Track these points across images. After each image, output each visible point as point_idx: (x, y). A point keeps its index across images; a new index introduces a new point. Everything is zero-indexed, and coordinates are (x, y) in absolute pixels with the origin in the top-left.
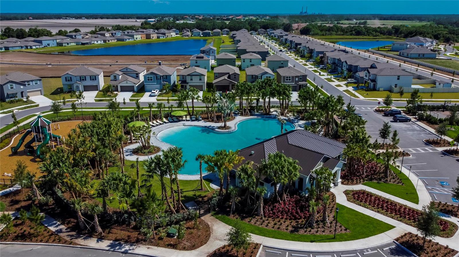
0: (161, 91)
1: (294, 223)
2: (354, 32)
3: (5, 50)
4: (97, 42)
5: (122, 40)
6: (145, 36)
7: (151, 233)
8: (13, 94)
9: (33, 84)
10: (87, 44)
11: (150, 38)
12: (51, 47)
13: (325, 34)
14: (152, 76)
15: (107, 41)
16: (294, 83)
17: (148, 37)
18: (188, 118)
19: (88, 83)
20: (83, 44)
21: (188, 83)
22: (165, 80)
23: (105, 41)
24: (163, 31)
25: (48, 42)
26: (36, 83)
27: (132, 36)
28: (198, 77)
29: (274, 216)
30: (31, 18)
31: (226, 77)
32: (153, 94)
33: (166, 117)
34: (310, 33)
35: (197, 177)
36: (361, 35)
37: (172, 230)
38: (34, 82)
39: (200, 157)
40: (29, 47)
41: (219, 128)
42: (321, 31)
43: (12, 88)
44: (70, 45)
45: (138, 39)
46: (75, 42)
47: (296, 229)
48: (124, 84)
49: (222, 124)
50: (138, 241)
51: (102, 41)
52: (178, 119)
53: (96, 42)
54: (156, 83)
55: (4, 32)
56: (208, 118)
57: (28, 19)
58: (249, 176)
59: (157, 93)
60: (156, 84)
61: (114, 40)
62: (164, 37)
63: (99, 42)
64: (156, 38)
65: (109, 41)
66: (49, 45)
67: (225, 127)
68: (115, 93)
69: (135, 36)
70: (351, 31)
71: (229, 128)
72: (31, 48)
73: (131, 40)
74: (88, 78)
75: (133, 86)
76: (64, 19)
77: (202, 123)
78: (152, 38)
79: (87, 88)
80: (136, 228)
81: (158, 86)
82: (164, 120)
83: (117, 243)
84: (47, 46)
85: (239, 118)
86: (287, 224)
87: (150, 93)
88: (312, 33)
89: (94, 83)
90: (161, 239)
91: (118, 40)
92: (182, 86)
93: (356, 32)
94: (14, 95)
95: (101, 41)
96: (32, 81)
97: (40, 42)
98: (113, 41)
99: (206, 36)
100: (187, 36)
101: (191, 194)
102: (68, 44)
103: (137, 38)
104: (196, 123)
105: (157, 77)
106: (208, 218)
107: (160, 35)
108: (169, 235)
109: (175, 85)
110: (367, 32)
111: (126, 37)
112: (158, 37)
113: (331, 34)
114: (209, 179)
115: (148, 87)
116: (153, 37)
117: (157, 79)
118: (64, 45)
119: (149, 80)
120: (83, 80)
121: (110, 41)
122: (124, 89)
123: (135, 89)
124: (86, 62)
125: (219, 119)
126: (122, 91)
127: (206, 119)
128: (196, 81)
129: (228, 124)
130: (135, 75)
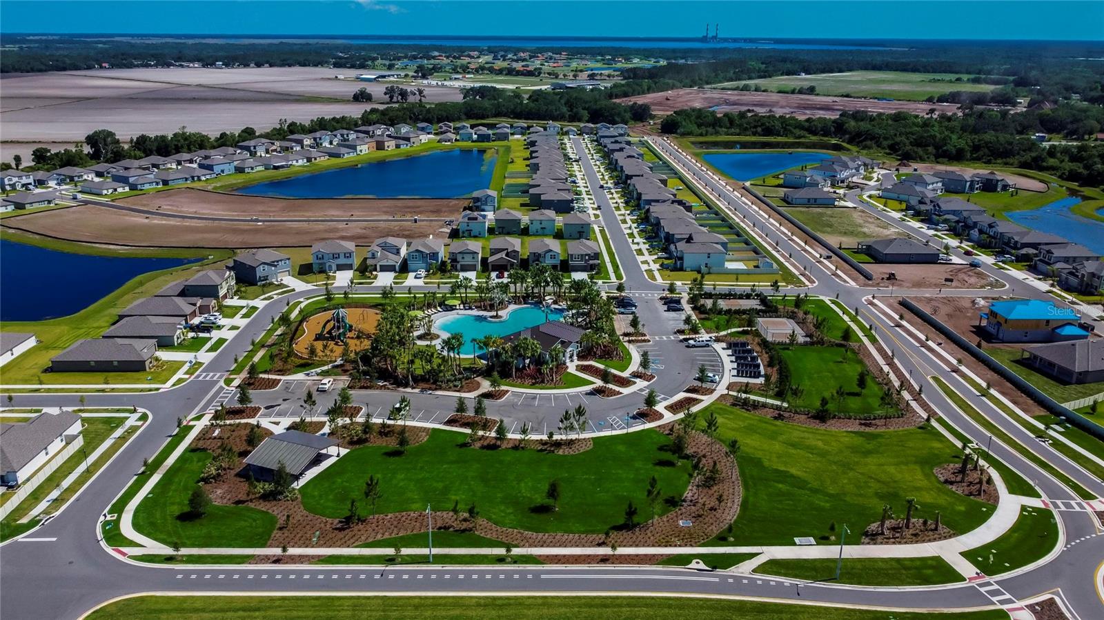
0: (428, 271)
1: (534, 381)
2: (759, 129)
3: (163, 185)
4: (297, 162)
5: (337, 156)
6: (373, 142)
7: (444, 385)
8: (264, 276)
9: (282, 264)
10: (282, 167)
11: (383, 149)
12: (227, 175)
13: (704, 132)
14: (414, 253)
15: (312, 158)
16: (583, 262)
17: (380, 146)
18: (462, 307)
19: (342, 261)
20: (276, 168)
21: (459, 261)
22: (432, 257)
23: (309, 160)
24: (405, 129)
25: (222, 167)
26: (285, 263)
27: (354, 148)
28: (471, 256)
29: (521, 377)
30: (106, 66)
31: (503, 255)
32: (418, 276)
33: (440, 306)
34: (679, 131)
35: (472, 356)
36: (773, 136)
37: (457, 383)
39: (474, 340)
40: (196, 178)
41: (491, 317)
42: (699, 126)
43: (263, 270)
44: (256, 171)
45: (363, 152)
46: (261, 164)
47: (533, 384)
48: (384, 263)
49: (494, 313)
50: (436, 389)
51: (305, 159)
52: (452, 308)
53: (294, 163)
54: (421, 262)
55: (136, 143)
56: (480, 307)
58: (507, 352)
59: (423, 273)
61: (323, 155)
62: (407, 145)
63: (301, 162)
64: (394, 148)
65: (315, 159)
66: (223, 171)
67: (496, 317)
68: (374, 273)
69: (359, 148)
70: (755, 127)
71: (501, 317)
72: (199, 179)
73: (351, 156)
74: (342, 256)
75: (394, 265)
77: (475, 312)
78: (386, 148)
79: (340, 268)
80: (434, 383)
81: (424, 265)
82: (439, 308)
83: (423, 390)
84: (220, 174)
85: (512, 307)
86: (529, 381)
87: (414, 274)
88: (681, 130)
89: (348, 261)
90: (450, 388)
91: (331, 156)
92: (452, 266)
93: (763, 130)
95: (301, 157)
96: (281, 260)
97: (210, 168)
98: (322, 158)
99: (483, 141)
100: (449, 141)
101: (468, 366)
102: (252, 169)
103: (361, 151)
104: (469, 312)
105: (423, 255)
106: (479, 379)
107: (402, 142)
108: (455, 386)
109: (443, 263)
110: (785, 129)
111: (343, 150)
112: (398, 146)
113: (717, 133)
114: (480, 357)
115: (411, 265)
116: (388, 147)
117: (423, 257)
118: (246, 170)
119: (413, 258)
120: (336, 257)
121: (318, 159)
122: (385, 269)
123: (397, 268)
124: (307, 214)
125: (492, 307)
126: (381, 271)
127: (478, 308)
128: (468, 260)
129: (500, 313)
130: (395, 251)
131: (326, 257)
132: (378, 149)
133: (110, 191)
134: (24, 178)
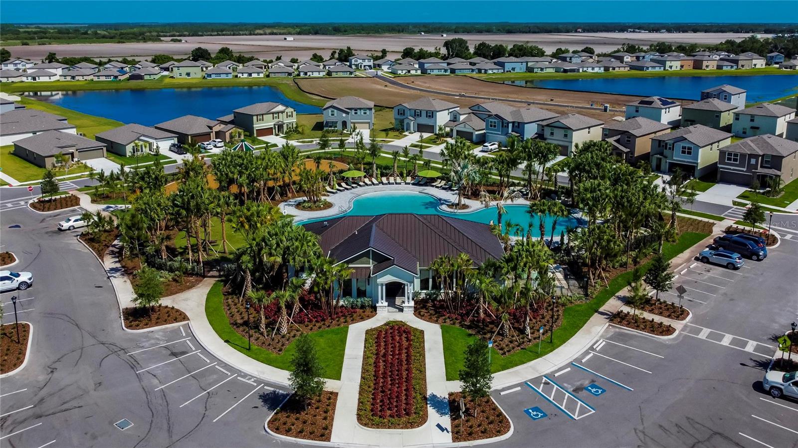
0: (501, 145)
3: (451, 73)
4: (593, 69)
5: (640, 69)
6: (691, 63)
8: (333, 122)
9: (361, 113)
10: (572, 71)
11: (701, 68)
12: (517, 73)
14: (496, 121)
15: (611, 69)
16: (745, 169)
17: (698, 64)
18: (442, 184)
19: (423, 120)
20: (565, 71)
21: (545, 139)
22: (516, 129)
23: (607, 69)
25: (513, 65)
26: (365, 113)
27: (663, 63)
28: (562, 132)
30: (580, 30)
38: (362, 111)
40: (483, 71)
43: (333, 115)
44: (545, 71)
45: (674, 69)
46: (553, 68)
51: (602, 69)
52: (427, 182)
53: (590, 70)
54: (500, 133)
57: (576, 32)
59: (492, 147)
60: (501, 135)
61: (625, 67)
62: (732, 67)
63: (596, 70)
64: (715, 68)
65: (614, 69)
66: (513, 69)
67: (458, 205)
68: (446, 139)
69: (668, 64)
72: (486, 72)
73: (657, 69)
74: (424, 114)
75: (472, 133)
76: (631, 32)
78: (704, 67)
79: (422, 128)
81: (504, 137)
84: (510, 71)
87: (482, 146)
89: (430, 122)
91: (632, 68)
94: (334, 124)
95: (600, 67)
96: (360, 109)
97: (502, 65)
98: (622, 69)
100: (791, 67)
102: (542, 69)
103: (671, 67)
105: (503, 123)
107: (725, 63)
111: (653, 64)
112: (720, 67)
115: (490, 137)
116: (707, 66)
117: (502, 126)
118: (535, 70)
119: (491, 126)
120: (418, 115)
121: (617, 69)
123: (474, 137)
128: (558, 138)
131: (408, 113)
132: (694, 68)
133: (404, 72)
134: (367, 61)
